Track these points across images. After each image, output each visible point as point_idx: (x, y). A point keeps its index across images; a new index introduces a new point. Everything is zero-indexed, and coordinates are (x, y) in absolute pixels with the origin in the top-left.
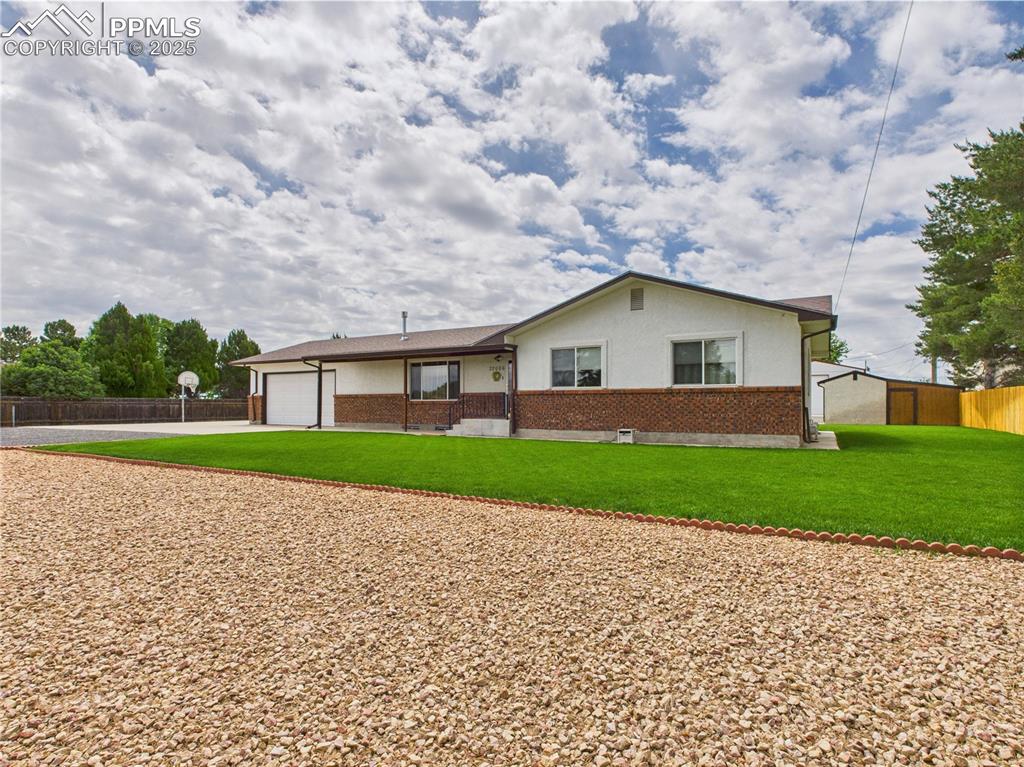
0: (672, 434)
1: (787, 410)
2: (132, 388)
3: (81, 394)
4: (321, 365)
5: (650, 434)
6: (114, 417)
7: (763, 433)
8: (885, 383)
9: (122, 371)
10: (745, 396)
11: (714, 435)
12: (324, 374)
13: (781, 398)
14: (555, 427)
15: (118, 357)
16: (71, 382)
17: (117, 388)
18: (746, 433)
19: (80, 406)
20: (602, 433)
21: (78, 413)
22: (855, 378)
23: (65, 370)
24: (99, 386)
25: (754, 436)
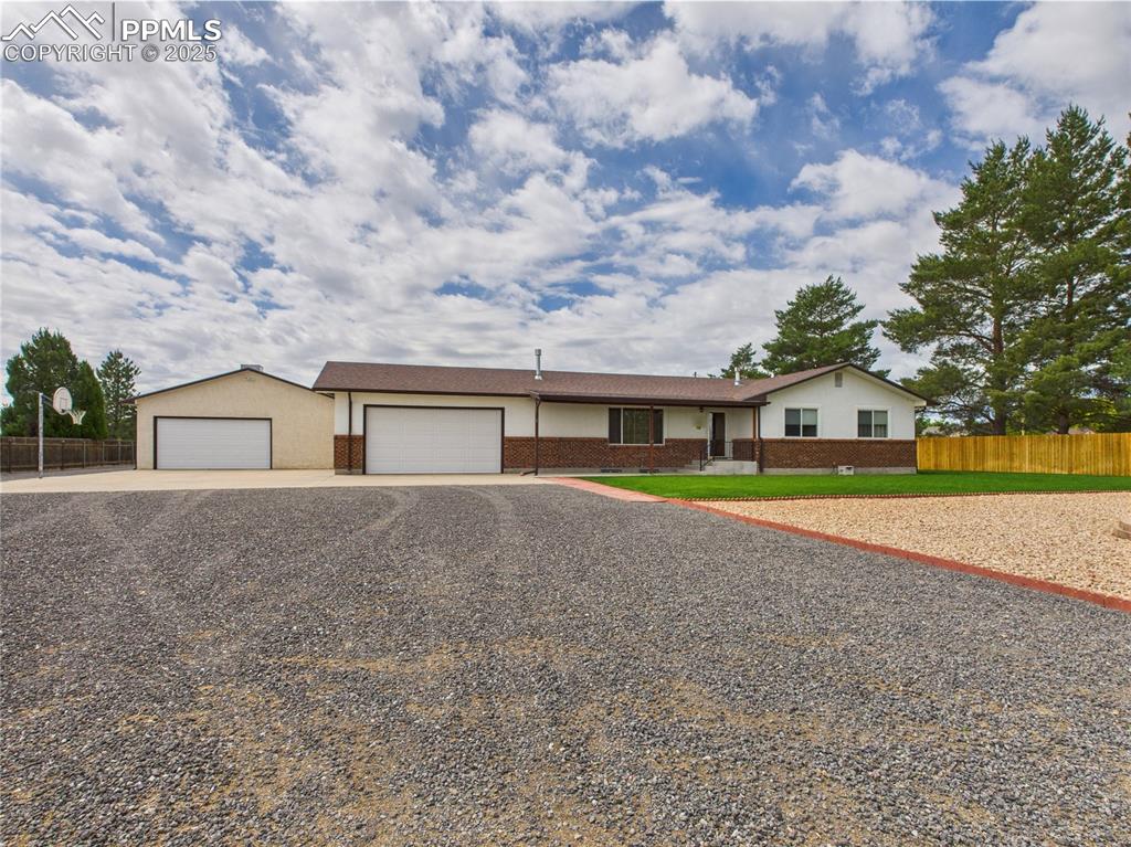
10: (894, 445)
14: (790, 466)
20: (820, 469)
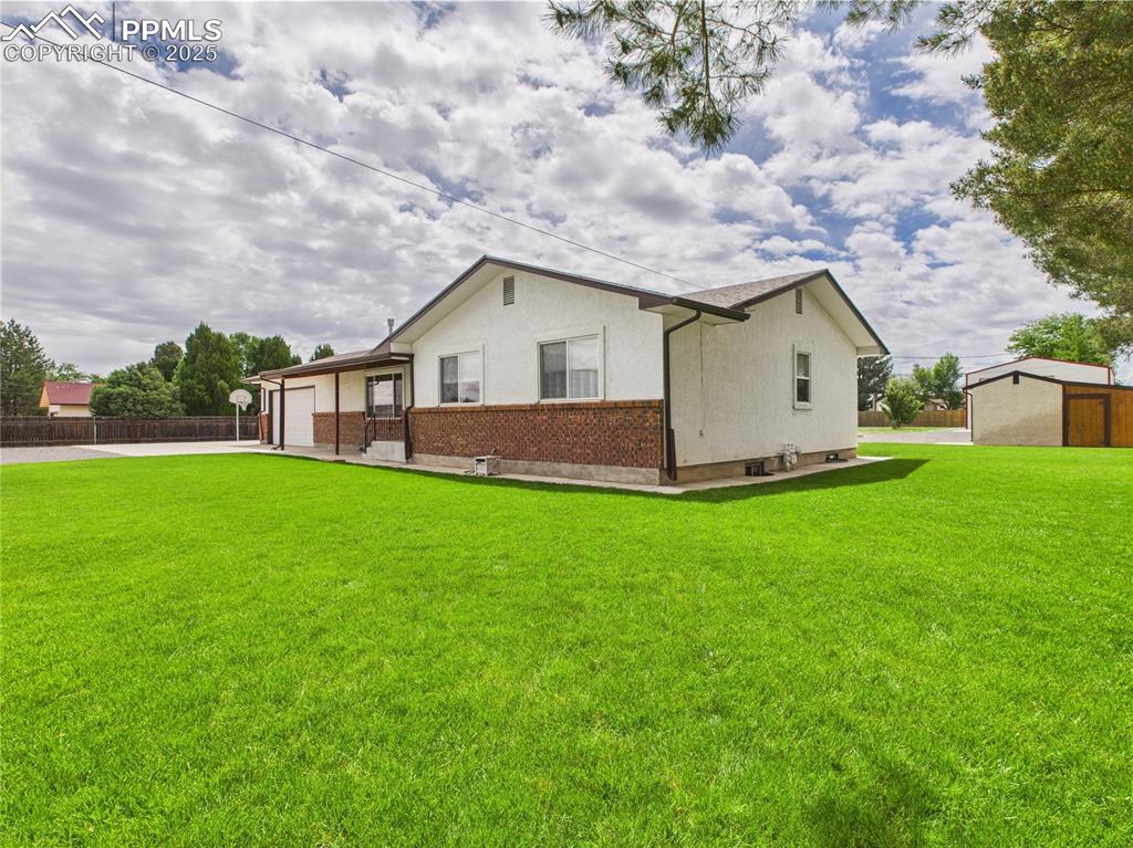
0: (538, 463)
1: (646, 433)
2: (210, 406)
3: (157, 413)
4: (283, 381)
5: (520, 462)
6: (191, 435)
7: (623, 465)
8: (1060, 387)
9: (200, 390)
10: (604, 413)
11: (577, 466)
12: (286, 393)
13: (640, 417)
15: (198, 376)
16: (148, 402)
17: (194, 407)
18: (606, 464)
19: (157, 424)
21: (156, 431)
22: (1016, 381)
23: (145, 391)
24: (177, 405)
25: (614, 468)
